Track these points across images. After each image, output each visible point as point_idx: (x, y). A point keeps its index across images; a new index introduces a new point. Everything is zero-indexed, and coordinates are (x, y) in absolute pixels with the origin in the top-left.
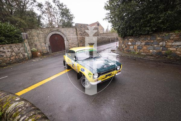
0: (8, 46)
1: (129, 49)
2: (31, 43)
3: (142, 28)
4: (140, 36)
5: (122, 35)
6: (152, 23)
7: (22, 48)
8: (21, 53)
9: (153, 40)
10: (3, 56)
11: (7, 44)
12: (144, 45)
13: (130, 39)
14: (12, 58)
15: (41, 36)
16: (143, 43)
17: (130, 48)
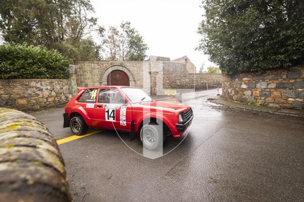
0: (48, 81)
1: (244, 97)
2: (81, 81)
3: (268, 57)
4: (265, 73)
5: (228, 72)
6: (288, 46)
7: (67, 87)
8: (64, 94)
9: (293, 79)
10: (39, 95)
11: (48, 78)
12: (274, 88)
13: (245, 79)
14: (50, 100)
15: (96, 72)
16: (273, 86)
17: (244, 95)
